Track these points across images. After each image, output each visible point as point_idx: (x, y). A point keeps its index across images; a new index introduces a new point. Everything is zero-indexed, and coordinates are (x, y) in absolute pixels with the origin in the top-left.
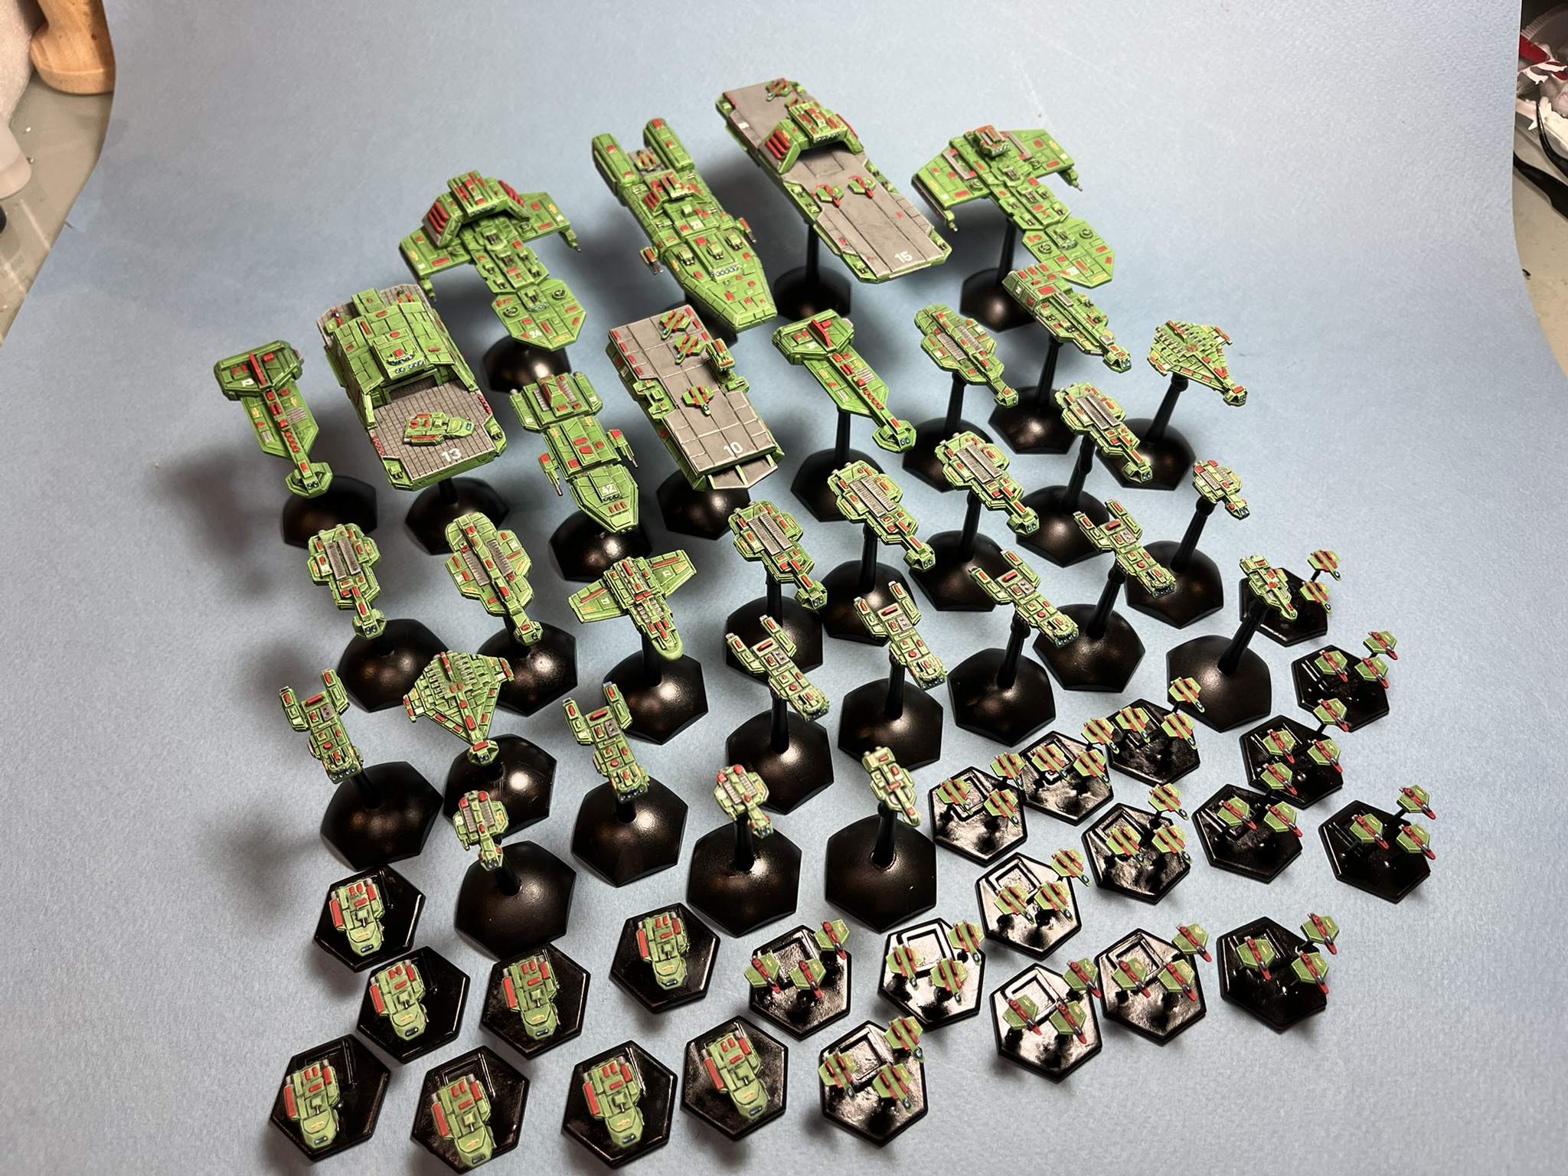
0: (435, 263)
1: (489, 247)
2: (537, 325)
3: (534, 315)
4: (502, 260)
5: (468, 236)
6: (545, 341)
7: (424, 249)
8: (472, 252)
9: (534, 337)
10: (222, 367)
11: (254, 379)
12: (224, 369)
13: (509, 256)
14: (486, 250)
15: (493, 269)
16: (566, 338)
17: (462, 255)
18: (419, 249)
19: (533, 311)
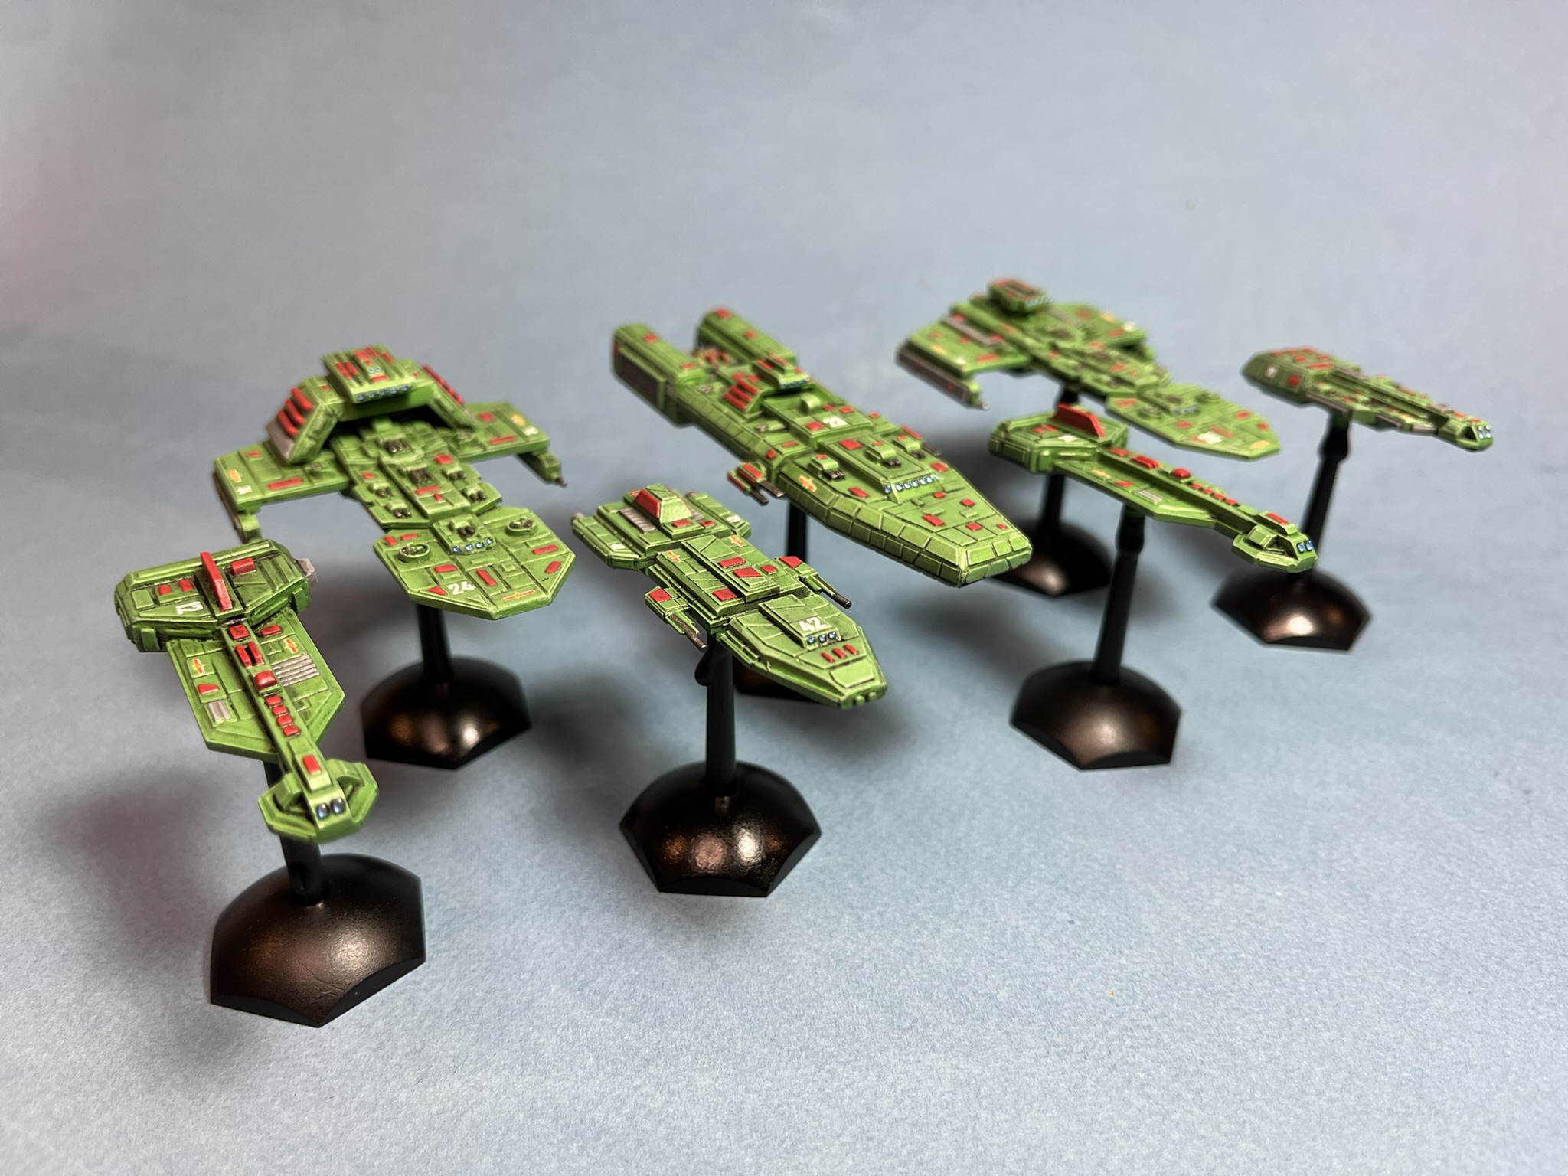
0: (271, 486)
1: (386, 459)
2: (468, 575)
3: (462, 560)
4: (411, 476)
5: (348, 448)
6: (480, 598)
7: (256, 469)
8: (351, 470)
9: (456, 592)
10: (135, 582)
11: (206, 602)
12: (139, 587)
13: (423, 470)
14: (381, 467)
15: (387, 491)
16: (529, 594)
17: (331, 475)
18: (248, 469)
19: (461, 553)
